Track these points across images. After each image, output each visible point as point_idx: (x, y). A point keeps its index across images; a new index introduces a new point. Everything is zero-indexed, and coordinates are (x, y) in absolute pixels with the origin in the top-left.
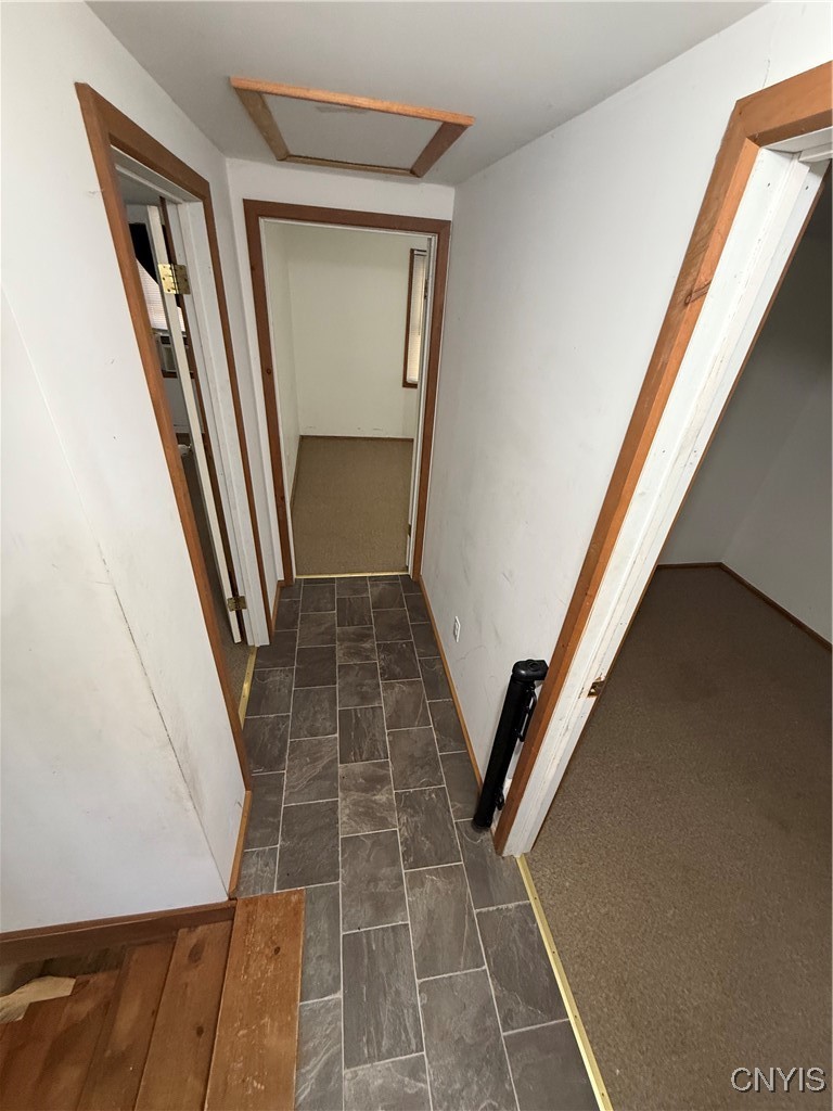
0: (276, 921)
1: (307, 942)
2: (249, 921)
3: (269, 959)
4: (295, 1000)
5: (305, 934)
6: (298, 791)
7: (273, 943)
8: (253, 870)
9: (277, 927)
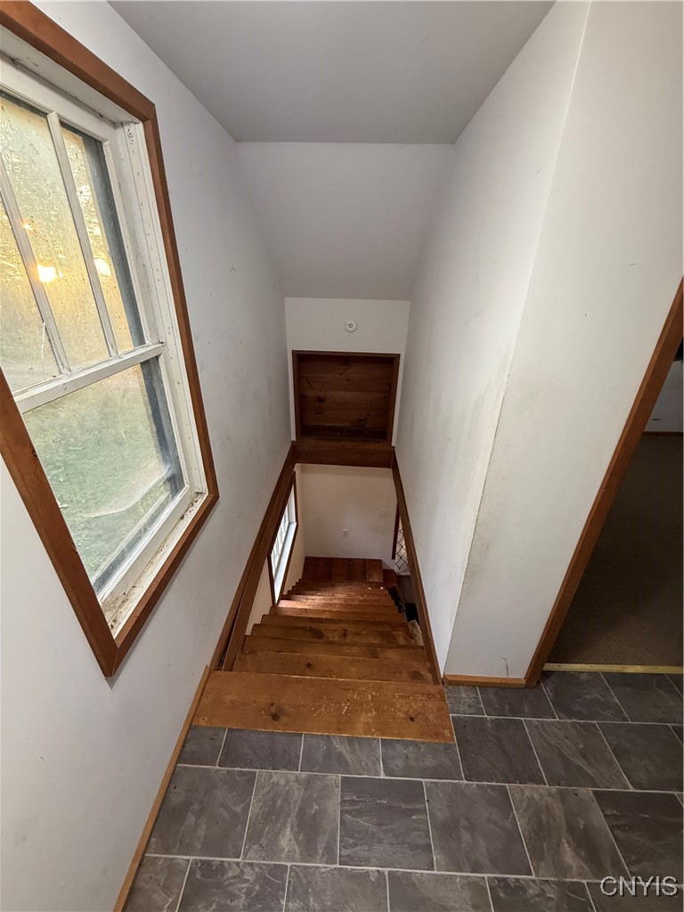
0: (431, 717)
1: (416, 744)
2: (430, 696)
3: (407, 713)
4: (383, 735)
5: (423, 743)
6: (541, 736)
7: (417, 715)
8: (464, 696)
9: (427, 718)
